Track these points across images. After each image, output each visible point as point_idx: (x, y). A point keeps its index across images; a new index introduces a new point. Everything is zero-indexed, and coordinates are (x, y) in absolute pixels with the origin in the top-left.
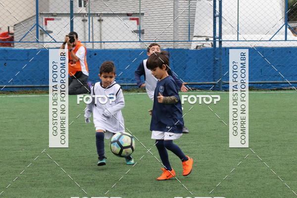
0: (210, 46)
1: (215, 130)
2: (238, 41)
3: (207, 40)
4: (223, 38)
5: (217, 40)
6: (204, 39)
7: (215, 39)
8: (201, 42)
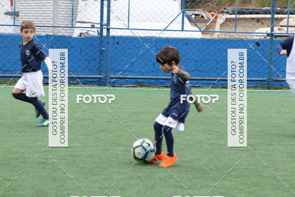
0: (96, 34)
1: (103, 131)
2: (128, 29)
3: (93, 27)
4: (112, 25)
5: (104, 27)
6: (89, 25)
7: (102, 26)
8: (86, 29)
